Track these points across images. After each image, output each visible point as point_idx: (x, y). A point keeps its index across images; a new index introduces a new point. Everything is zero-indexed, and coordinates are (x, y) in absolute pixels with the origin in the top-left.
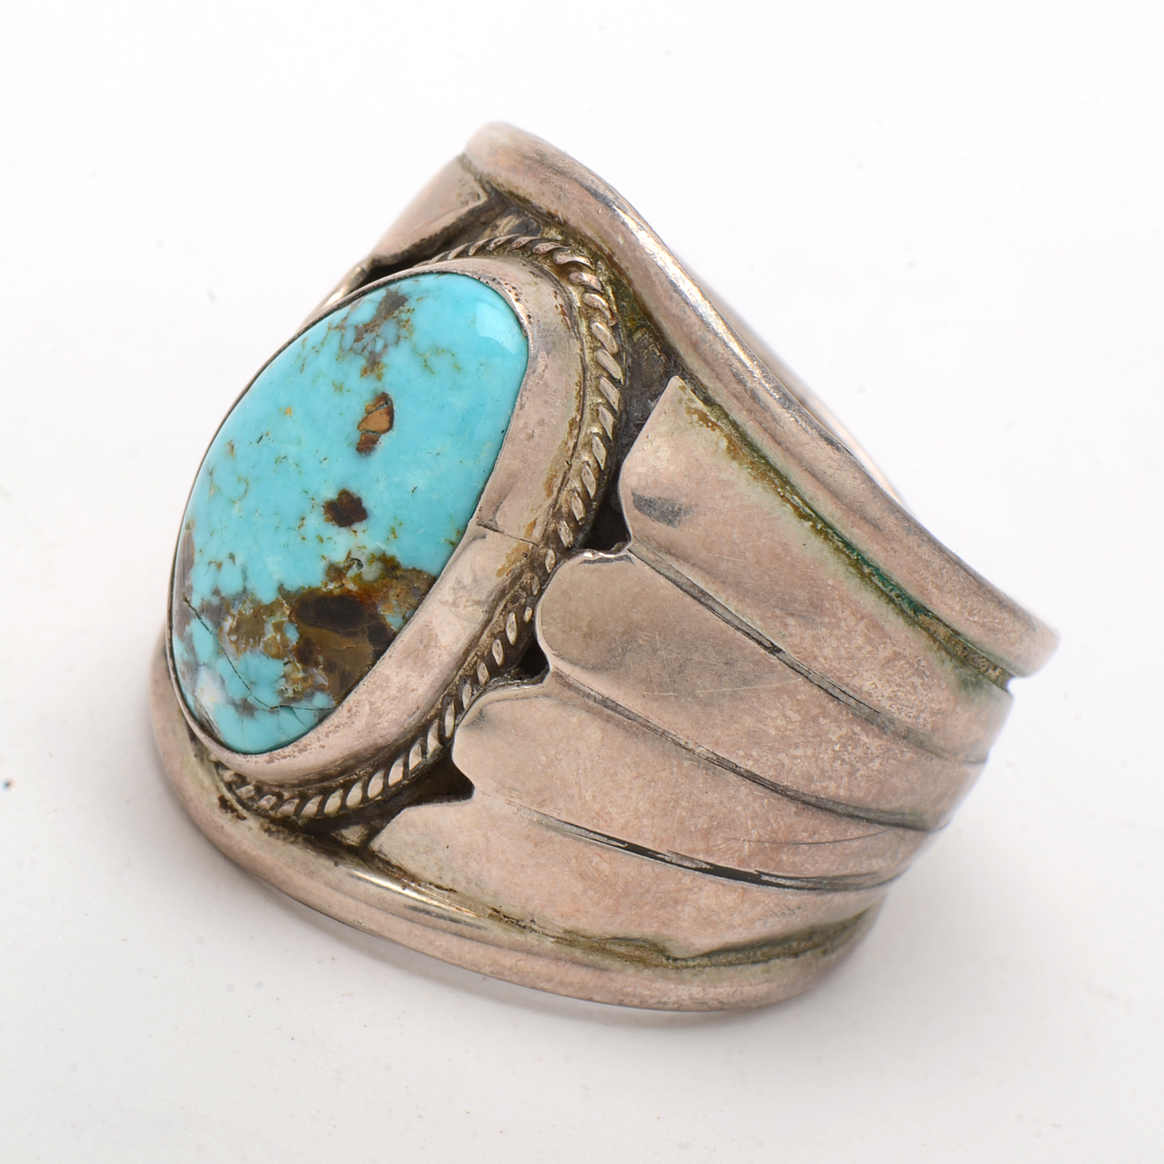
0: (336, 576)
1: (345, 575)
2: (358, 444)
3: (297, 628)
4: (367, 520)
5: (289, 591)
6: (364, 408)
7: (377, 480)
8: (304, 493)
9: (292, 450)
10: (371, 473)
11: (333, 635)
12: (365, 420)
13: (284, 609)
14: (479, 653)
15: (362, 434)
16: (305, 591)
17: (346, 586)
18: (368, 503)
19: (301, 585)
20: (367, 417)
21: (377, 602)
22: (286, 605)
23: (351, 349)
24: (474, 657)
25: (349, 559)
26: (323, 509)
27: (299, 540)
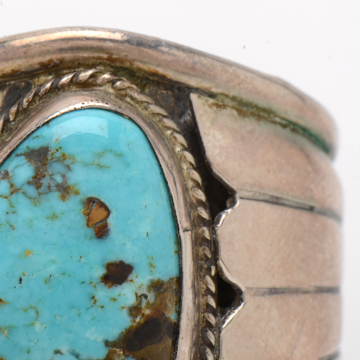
0: (137, 312)
1: (141, 308)
2: (96, 234)
3: (133, 357)
4: (134, 269)
5: (113, 341)
6: (82, 214)
7: (124, 244)
8: (82, 284)
9: (52, 269)
10: (118, 243)
11: (153, 346)
12: (89, 220)
13: (118, 352)
14: (202, 311)
15: (94, 228)
16: (124, 333)
17: (145, 313)
18: (128, 260)
19: (120, 332)
20: (88, 217)
21: (163, 311)
22: (118, 350)
23: (40, 194)
24: (201, 315)
25: (138, 298)
26: (102, 283)
27: (100, 310)
